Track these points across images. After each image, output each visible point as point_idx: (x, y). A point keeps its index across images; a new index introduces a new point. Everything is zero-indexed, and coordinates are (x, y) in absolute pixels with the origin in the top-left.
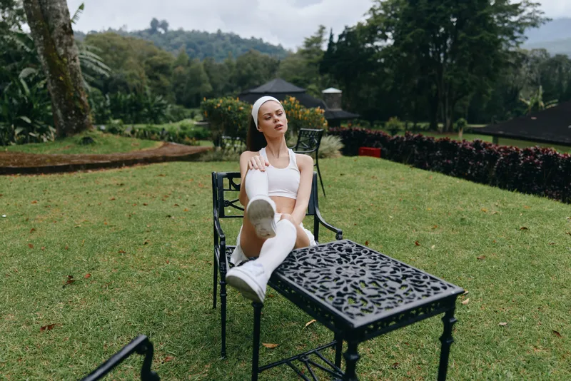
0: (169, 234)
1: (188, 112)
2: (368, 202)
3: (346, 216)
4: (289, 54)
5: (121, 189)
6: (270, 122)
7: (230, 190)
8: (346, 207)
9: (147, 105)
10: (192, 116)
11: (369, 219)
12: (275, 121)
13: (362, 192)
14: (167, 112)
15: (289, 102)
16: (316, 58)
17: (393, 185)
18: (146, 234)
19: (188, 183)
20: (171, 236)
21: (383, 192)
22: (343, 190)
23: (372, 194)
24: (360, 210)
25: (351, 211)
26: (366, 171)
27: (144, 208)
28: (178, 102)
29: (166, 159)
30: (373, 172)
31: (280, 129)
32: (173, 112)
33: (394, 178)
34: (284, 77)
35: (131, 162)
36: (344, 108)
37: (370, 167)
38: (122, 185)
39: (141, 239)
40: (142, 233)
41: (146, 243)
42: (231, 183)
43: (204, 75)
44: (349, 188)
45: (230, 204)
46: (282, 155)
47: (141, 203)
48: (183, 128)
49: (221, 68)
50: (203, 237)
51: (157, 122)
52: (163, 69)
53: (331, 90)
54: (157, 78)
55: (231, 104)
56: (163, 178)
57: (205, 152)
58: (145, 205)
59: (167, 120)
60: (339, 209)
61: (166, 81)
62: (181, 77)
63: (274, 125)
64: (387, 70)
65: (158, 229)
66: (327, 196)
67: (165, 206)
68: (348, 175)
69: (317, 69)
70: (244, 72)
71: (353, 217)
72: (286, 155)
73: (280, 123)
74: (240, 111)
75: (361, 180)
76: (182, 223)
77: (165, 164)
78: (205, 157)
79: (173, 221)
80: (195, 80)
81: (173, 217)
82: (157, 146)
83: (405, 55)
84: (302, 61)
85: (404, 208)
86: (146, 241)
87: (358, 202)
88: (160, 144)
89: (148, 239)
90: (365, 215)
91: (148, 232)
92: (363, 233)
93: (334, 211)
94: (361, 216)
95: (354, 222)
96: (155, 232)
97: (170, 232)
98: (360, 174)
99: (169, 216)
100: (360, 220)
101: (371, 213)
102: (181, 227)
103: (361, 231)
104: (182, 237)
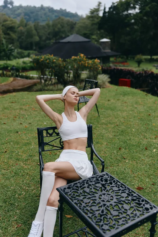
0: (17, 145)
1: (26, 52)
2: (122, 120)
3: (110, 129)
4: (81, 18)
7: (47, 136)
8: (110, 123)
9: (4, 50)
10: (28, 56)
11: (122, 131)
13: (119, 113)
14: (15, 53)
15: (80, 57)
16: (96, 21)
17: (136, 108)
18: (6, 145)
19: (27, 108)
20: (19, 146)
21: (131, 112)
22: (109, 112)
23: (125, 114)
24: (117, 125)
25: (113, 126)
26: (122, 98)
27: (4, 126)
28: (21, 48)
29: (14, 90)
30: (125, 98)
32: (18, 53)
33: (136, 103)
34: (78, 33)
36: (112, 49)
37: (125, 94)
39: (3, 149)
40: (4, 144)
41: (6, 152)
42: (47, 133)
43: (34, 32)
44: (112, 110)
45: (47, 144)
47: (2, 122)
48: (24, 63)
49: (44, 27)
50: (35, 146)
51: (10, 59)
52: (11, 29)
53: (105, 40)
54: (9, 34)
55: (49, 59)
56: (13, 104)
58: (4, 124)
59: (15, 58)
60: (106, 124)
61: (14, 36)
62: (22, 33)
64: (136, 27)
65: (12, 141)
66: (101, 116)
67: (15, 124)
68: (112, 101)
69: (97, 27)
70: (56, 29)
71: (114, 130)
74: (53, 62)
75: (119, 104)
76: (24, 137)
77: (14, 94)
78: (35, 88)
79: (19, 135)
80: (29, 35)
81: (19, 133)
82: (10, 81)
83: (145, 18)
84: (88, 22)
85: (141, 124)
86: (5, 150)
87: (116, 120)
88: (11, 79)
89: (7, 148)
90: (120, 129)
91: (6, 143)
92: (119, 141)
93: (104, 126)
94: (118, 129)
95: (114, 134)
96: (10, 143)
97: (18, 143)
98: (118, 100)
99: (17, 132)
100: (117, 132)
101: (123, 127)
102: (24, 140)
103: (117, 140)
104: (24, 147)
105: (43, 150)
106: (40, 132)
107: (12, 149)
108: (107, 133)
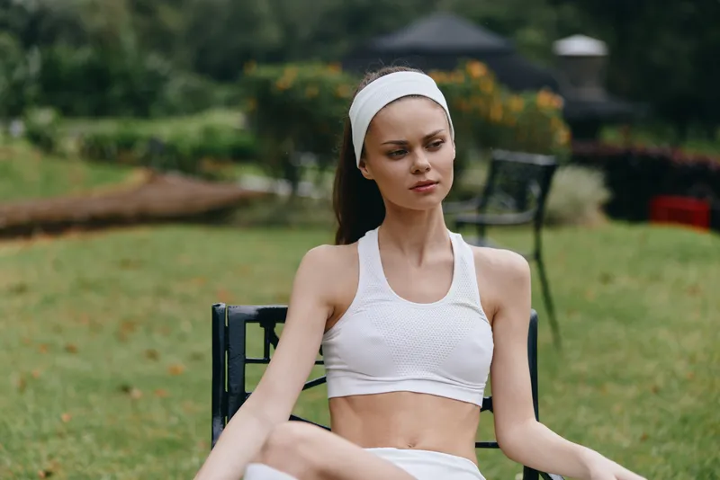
0: (117, 446)
1: (222, 92)
2: (681, 367)
3: (617, 408)
5: (18, 301)
8: (615, 377)
11: (684, 421)
13: (663, 334)
15: (469, 77)
18: (54, 443)
23: (692, 341)
24: (656, 391)
25: (632, 391)
26: (672, 270)
27: (66, 361)
29: (146, 218)
30: (692, 273)
31: (430, 192)
34: (462, 10)
36: (611, 87)
37: (685, 256)
38: (21, 290)
39: (38, 460)
40: (44, 438)
44: (624, 318)
46: (433, 256)
47: (61, 342)
48: (209, 132)
53: (580, 45)
58: (70, 350)
60: (597, 383)
65: (89, 428)
66: (567, 343)
68: (623, 281)
71: (638, 412)
72: (443, 255)
73: (431, 176)
75: (658, 299)
76: (158, 414)
79: (134, 402)
81: (136, 393)
86: (48, 466)
87: (650, 366)
89: (58, 460)
90: (673, 408)
91: (60, 435)
92: (669, 467)
93: (586, 392)
94: (662, 410)
95: (639, 431)
96: (78, 438)
97: (119, 439)
98: (656, 278)
99: (126, 389)
100: (659, 425)
101: (688, 401)
102: (152, 424)
103: (661, 460)
104: (150, 458)
107: (80, 464)
108: (600, 424)
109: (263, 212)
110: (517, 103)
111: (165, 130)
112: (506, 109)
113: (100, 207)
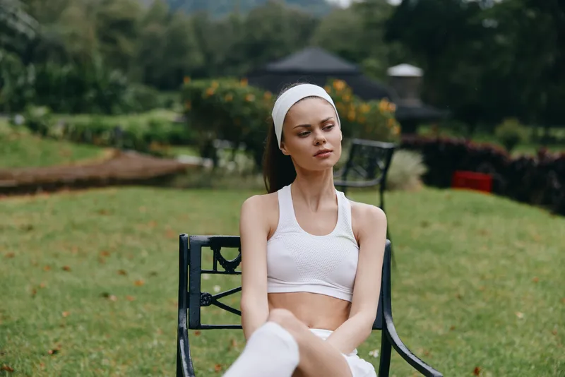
0: (101, 334)
2: (476, 283)
3: (434, 309)
4: (336, 9)
5: (28, 237)
6: (307, 142)
7: (215, 271)
8: (433, 289)
9: (96, 85)
10: (168, 105)
11: (479, 317)
12: (318, 143)
13: (463, 261)
14: (128, 97)
16: (379, 15)
17: (521, 250)
18: (58, 331)
19: (148, 230)
20: (104, 338)
21: (503, 262)
22: (428, 256)
23: (483, 266)
24: (460, 297)
25: (444, 298)
26: (468, 219)
27: (63, 277)
28: (148, 81)
29: (114, 181)
30: (481, 221)
31: (327, 157)
32: (139, 98)
33: (521, 236)
34: (325, 45)
35: (52, 186)
37: (477, 210)
38: (30, 228)
39: (47, 342)
40: (51, 328)
41: (55, 352)
42: (217, 257)
43: (191, 40)
44: (438, 250)
45: (212, 300)
46: (326, 205)
47: (59, 264)
48: (153, 124)
49: (221, 28)
51: (108, 111)
52: (124, 26)
53: (405, 70)
54: (113, 41)
56: (105, 219)
57: (182, 170)
58: (65, 269)
59: (127, 110)
60: (420, 292)
61: (128, 46)
62: (154, 41)
63: (315, 150)
64: (501, 39)
65: (82, 321)
67: (101, 273)
68: (436, 226)
69: (379, 33)
70: (258, 36)
71: (448, 311)
75: (459, 237)
76: (129, 312)
77: (112, 191)
78: (181, 180)
79: (112, 304)
80: (176, 46)
81: (113, 298)
82: (102, 158)
83: (531, 14)
84: (356, 20)
85: (545, 297)
86: (55, 346)
87: (455, 282)
88: (107, 153)
89: (61, 342)
90: (470, 309)
91: (62, 326)
92: (469, 347)
93: (413, 298)
94: (464, 310)
95: (449, 324)
96: (74, 327)
97: (102, 329)
98: (457, 224)
99: (106, 295)
100: (462, 320)
101: (481, 305)
102: (125, 319)
103: (464, 343)
104: (124, 340)
105: (196, 325)
106: (188, 253)
107: (78, 346)
108: (423, 319)
109: (194, 178)
110: (365, 108)
111: (123, 122)
112: (358, 111)
113: (82, 174)
